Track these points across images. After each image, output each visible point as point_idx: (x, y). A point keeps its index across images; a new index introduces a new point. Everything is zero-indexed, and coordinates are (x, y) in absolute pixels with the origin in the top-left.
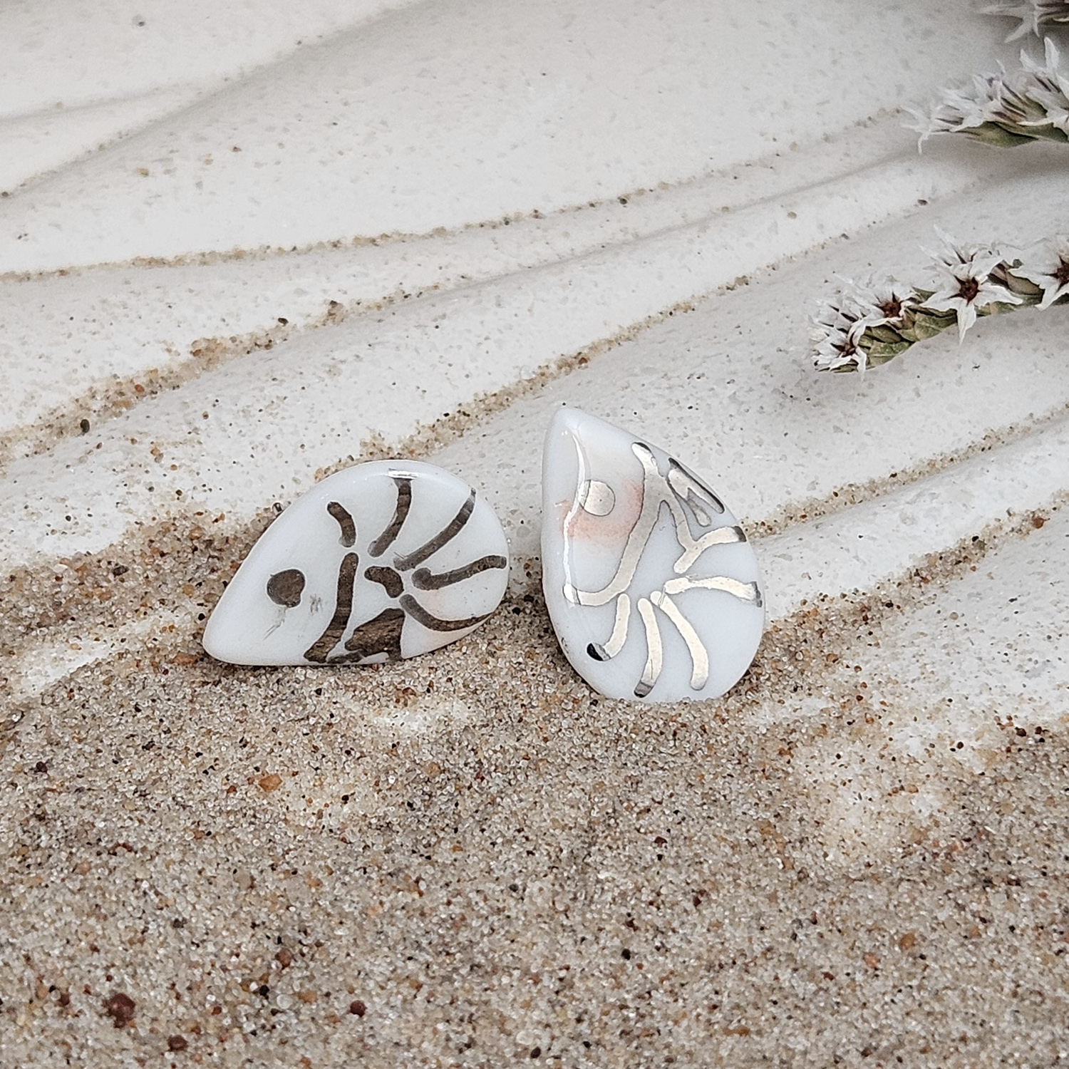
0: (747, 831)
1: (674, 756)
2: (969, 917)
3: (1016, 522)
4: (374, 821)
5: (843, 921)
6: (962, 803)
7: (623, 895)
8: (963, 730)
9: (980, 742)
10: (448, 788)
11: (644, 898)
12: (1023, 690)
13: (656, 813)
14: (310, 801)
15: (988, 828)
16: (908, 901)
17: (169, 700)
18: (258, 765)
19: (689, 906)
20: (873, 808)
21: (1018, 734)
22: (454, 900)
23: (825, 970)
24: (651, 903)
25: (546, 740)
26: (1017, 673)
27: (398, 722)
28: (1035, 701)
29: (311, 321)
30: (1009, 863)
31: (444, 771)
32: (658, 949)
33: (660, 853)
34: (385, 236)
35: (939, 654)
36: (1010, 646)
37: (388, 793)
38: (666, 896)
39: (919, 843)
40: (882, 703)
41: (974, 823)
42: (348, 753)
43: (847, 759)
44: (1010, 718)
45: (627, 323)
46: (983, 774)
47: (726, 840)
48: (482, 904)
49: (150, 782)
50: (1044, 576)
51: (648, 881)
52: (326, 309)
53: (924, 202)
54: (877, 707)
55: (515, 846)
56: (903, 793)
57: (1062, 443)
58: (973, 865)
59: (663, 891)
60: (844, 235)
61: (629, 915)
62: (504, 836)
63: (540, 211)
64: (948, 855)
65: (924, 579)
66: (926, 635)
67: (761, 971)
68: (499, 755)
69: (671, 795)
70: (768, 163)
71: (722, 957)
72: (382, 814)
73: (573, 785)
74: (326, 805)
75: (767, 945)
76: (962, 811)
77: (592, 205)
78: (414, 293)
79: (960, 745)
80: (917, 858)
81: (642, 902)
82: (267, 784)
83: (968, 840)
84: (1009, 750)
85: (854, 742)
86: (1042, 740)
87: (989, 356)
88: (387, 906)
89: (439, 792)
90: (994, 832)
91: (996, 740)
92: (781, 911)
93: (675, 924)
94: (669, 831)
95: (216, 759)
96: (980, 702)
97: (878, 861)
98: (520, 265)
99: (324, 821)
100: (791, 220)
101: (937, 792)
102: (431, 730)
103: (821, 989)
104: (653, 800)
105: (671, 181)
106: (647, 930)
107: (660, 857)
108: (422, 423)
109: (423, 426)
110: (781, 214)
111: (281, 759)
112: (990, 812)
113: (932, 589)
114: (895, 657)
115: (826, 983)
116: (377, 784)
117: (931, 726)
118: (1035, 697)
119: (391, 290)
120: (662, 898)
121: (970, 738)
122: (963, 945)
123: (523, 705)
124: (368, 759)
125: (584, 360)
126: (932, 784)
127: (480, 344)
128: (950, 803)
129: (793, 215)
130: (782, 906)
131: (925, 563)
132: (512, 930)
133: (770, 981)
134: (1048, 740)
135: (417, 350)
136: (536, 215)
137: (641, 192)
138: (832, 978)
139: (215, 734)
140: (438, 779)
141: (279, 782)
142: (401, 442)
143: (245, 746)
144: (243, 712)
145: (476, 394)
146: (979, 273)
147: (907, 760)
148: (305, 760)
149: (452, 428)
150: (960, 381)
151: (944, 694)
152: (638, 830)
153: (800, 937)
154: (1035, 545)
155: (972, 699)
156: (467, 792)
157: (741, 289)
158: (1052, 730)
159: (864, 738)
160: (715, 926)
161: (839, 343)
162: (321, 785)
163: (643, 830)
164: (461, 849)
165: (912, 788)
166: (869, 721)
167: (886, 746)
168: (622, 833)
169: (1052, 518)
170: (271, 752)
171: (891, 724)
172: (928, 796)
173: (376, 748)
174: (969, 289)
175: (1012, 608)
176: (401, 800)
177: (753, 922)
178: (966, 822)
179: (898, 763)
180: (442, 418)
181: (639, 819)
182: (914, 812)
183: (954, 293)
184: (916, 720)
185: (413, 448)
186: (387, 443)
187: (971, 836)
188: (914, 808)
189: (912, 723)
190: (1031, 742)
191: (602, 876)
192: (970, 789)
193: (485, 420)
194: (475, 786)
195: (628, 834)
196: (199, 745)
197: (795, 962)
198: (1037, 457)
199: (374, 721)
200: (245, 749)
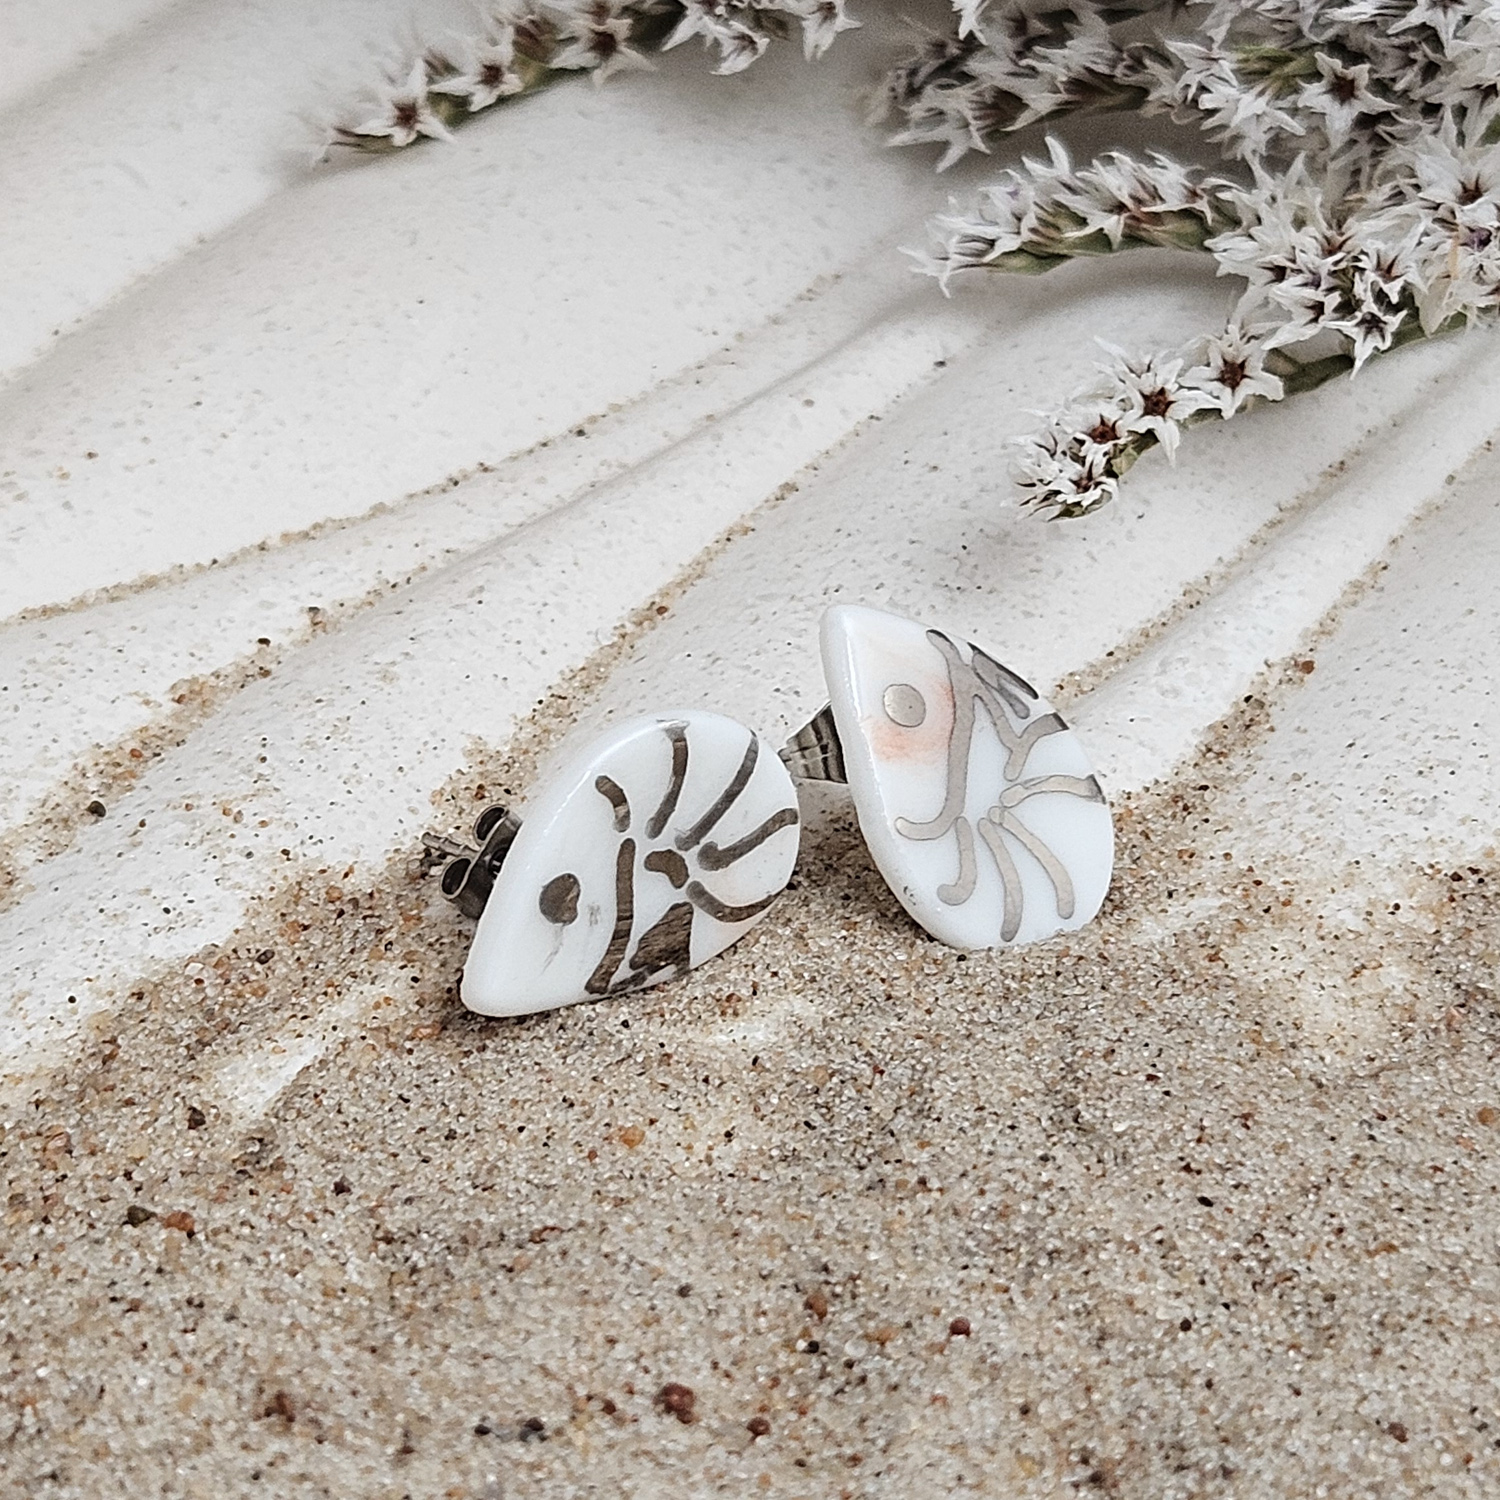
0: (1241, 1045)
1: (1085, 995)
3: (1277, 673)
4: (775, 1153)
5: (1407, 1112)
6: (1433, 969)
7: (1165, 1139)
8: (1389, 891)
9: (1415, 899)
10: (846, 1092)
11: (1189, 1137)
12: (1426, 834)
13: (1123, 1050)
14: (689, 1147)
15: (1482, 985)
16: (1458, 1076)
17: (436, 1081)
18: (607, 1121)
19: (1240, 1133)
20: (1344, 996)
21: (1454, 880)
22: (986, 1187)
23: (1431, 1164)
24: (1199, 1140)
25: (929, 1012)
26: (1410, 817)
27: (738, 1037)
28: (1446, 842)
29: (296, 636)
31: (832, 1076)
32: (1236, 1187)
33: (1165, 1089)
34: (316, 526)
35: (1311, 819)
36: (1384, 791)
37: (775, 1117)
38: (1212, 1127)
39: (1412, 1020)
40: (1285, 883)
41: (1458, 986)
42: (706, 1080)
43: (1285, 950)
44: (1432, 866)
45: (686, 560)
46: (1438, 932)
47: (1224, 1060)
48: (1023, 1183)
49: (483, 1172)
50: (1367, 714)
51: (1183, 1116)
52: (306, 619)
53: (942, 364)
54: (1280, 888)
55: (989, 1125)
56: (1365, 972)
57: (1283, 577)
58: (1484, 1030)
59: (1205, 1123)
60: (872, 417)
61: (1182, 1159)
62: (967, 1119)
63: (487, 464)
64: (1449, 1025)
65: (1220, 754)
66: (1278, 804)
67: (1362, 1181)
68: (889, 1040)
69: (1126, 1031)
70: (725, 357)
71: (1313, 1178)
72: (778, 1144)
73: (1004, 1048)
74: (710, 1148)
75: (1350, 1154)
76: (1438, 976)
77: (545, 445)
78: (401, 580)
79: (1397, 907)
80: (1419, 1037)
81: (1190, 1141)
82: (630, 1140)
83: (1463, 1006)
84: (1452, 900)
85: (1281, 930)
86: (1481, 881)
87: (1147, 502)
88: (909, 1214)
89: (837, 1101)
90: (1492, 988)
91: (1434, 893)
92: (1338, 1116)
93: (1238, 1157)
94: (1154, 1066)
95: (548, 1129)
96: (1391, 855)
97: (1378, 1050)
98: (507, 525)
99: (718, 1165)
100: (809, 410)
101: (1398, 964)
102: (781, 1036)
103: (1438, 1184)
104: (1107, 1039)
105: (621, 401)
106: (1211, 1172)
107: (1167, 1093)
108: (520, 716)
109: (522, 720)
110: (796, 405)
111: (629, 1108)
112: (1474, 968)
113: (1238, 762)
114: (1262, 834)
115: (1439, 1178)
116: (757, 1109)
117: (1353, 895)
118: (1445, 836)
119: (372, 584)
120: (1207, 1131)
121: (1401, 897)
123: (883, 980)
124: (730, 1084)
125: (662, 610)
126: (1391, 955)
127: (539, 613)
128: (1420, 972)
129: (809, 403)
130: (1337, 1111)
131: (1210, 737)
132: (1076, 1202)
133: (1378, 1190)
134: (1486, 879)
135: (471, 633)
136: (484, 469)
137: (593, 420)
138: (1441, 1170)
139: (525, 1102)
140: (829, 1085)
141: (643, 1134)
142: (506, 743)
143: (572, 1105)
144: (541, 1071)
145: (562, 672)
146: (1166, 381)
147: (1351, 936)
148: (658, 1103)
149: (555, 716)
150: (1130, 535)
151: (1347, 857)
152: (1119, 1074)
153: (1380, 1138)
154: (1323, 689)
155: (1380, 856)
156: (870, 1092)
157: (792, 497)
158: (1484, 867)
159: (1291, 923)
160: (1280, 1148)
161: (1075, 478)
162: (693, 1126)
163: (1124, 1072)
164: (929, 1144)
165: (1374, 964)
166: (1286, 903)
167: (1320, 926)
168: (1102, 1081)
169: (1318, 659)
170: (612, 1103)
171: (1309, 902)
172: (1394, 969)
173: (735, 1069)
174: (1157, 404)
175: (1357, 754)
176: (794, 1121)
177: (1318, 1135)
178: (1448, 987)
179: (1342, 941)
180: (538, 707)
181: (1110, 1063)
182: (1388, 990)
183: (1141, 412)
184: (1333, 891)
185: (524, 747)
186: (492, 747)
187: (1462, 1001)
188: (1386, 985)
189: (1332, 896)
190: (1472, 885)
191: (1119, 1128)
192: (1437, 949)
193: (589, 699)
194: (877, 1083)
195: (1111, 1081)
196: (514, 1119)
197: (1392, 1163)
198: (1266, 598)
199: (710, 1041)
200: (576, 1108)
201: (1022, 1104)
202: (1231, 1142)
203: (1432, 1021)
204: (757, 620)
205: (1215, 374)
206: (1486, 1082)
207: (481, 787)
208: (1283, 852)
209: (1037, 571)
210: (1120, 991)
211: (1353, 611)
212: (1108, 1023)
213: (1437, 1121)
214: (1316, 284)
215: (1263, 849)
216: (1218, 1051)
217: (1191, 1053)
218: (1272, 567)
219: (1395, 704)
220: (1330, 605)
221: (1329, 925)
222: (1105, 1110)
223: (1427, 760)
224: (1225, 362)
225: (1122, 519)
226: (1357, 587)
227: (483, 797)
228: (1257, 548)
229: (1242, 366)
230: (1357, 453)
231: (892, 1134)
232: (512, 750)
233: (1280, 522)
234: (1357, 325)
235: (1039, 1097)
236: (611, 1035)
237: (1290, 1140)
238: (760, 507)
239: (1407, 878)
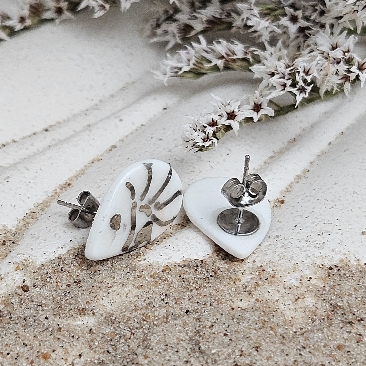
0: (257, 324)
2: (354, 335)
3: (272, 204)
4: (96, 361)
5: (313, 346)
6: (323, 299)
7: (229, 355)
8: (308, 273)
9: (317, 276)
10: (121, 340)
11: (237, 354)
12: (320, 255)
13: (216, 325)
14: (66, 360)
15: (339, 304)
16: (330, 334)
18: (38, 350)
19: (255, 353)
20: (292, 307)
21: (330, 269)
23: (320, 363)
24: (241, 355)
26: (315, 249)
27: (85, 322)
28: (327, 257)
30: (354, 314)
31: (116, 335)
33: (230, 338)
35: (282, 250)
36: (307, 241)
37: (97, 349)
38: (245, 351)
39: (315, 316)
40: (273, 270)
41: (331, 305)
42: (73, 337)
43: (272, 292)
44: (322, 265)
45: (78, 169)
46: (324, 286)
47: (250, 328)
50: (301, 216)
51: (235, 347)
53: (165, 109)
54: (271, 272)
55: (169, 351)
56: (300, 300)
57: (275, 173)
58: (340, 319)
59: (243, 349)
60: (142, 125)
61: (235, 362)
62: (162, 349)
63: (15, 140)
64: (328, 317)
66: (271, 245)
69: (217, 319)
70: (95, 107)
72: (97, 358)
73: (176, 325)
74: (74, 360)
75: (293, 360)
76: (324, 301)
77: (35, 134)
79: (311, 278)
80: (318, 322)
81: (237, 356)
82: (46, 357)
83: (333, 311)
84: (329, 276)
85: (271, 286)
86: (339, 270)
87: (230, 150)
89: (118, 343)
90: (342, 305)
91: (323, 273)
92: (289, 347)
93: (254, 361)
94: (226, 330)
95: (17, 354)
96: (308, 261)
97: (304, 326)
98: (20, 159)
100: (121, 122)
101: (311, 297)
104: (211, 322)
105: (61, 121)
107: (231, 340)
108: (19, 218)
109: (20, 220)
110: (117, 121)
111: (45, 346)
112: (336, 298)
114: (265, 255)
116: (90, 347)
117: (296, 274)
118: (327, 255)
121: (312, 275)
122: (358, 345)
124: (81, 338)
125: (69, 185)
126: (308, 294)
127: (27, 185)
128: (318, 300)
129: (121, 120)
130: (289, 345)
134: (341, 269)
135: (4, 191)
136: (14, 141)
137: (51, 126)
138: (324, 365)
139: (10, 344)
140: (115, 338)
141: (50, 355)
142: (14, 227)
143: (26, 345)
144: (17, 334)
145: (34, 204)
146: (235, 108)
147: (295, 288)
148: (56, 345)
149: (31, 218)
150: (224, 160)
151: (294, 262)
152: (214, 333)
153: (303, 354)
154: (287, 209)
155: (305, 261)
156: (130, 341)
157: (114, 150)
158: (340, 265)
159: (274, 284)
160: (269, 358)
161: (203, 138)
162: (68, 352)
163: (216, 333)
164: (148, 357)
165: (302, 297)
166: (273, 277)
167: (284, 285)
168: (208, 336)
169: (286, 200)
170: (40, 345)
171: (281, 276)
172: (309, 299)
173: (83, 333)
174: (232, 116)
175: (298, 229)
176: (103, 351)
177: (282, 353)
178: (328, 305)
179: (292, 289)
180: (25, 215)
181: (211, 330)
182: (307, 306)
183: (226, 119)
184: (289, 273)
185: (20, 228)
186: (9, 228)
187: (332, 309)
188: (307, 304)
189: (288, 274)
190: (336, 271)
191: (213, 351)
192: (324, 292)
193: (43, 213)
194: (132, 337)
195: (211, 336)
196: (6, 350)
197: (307, 363)
198: (269, 180)
199: (75, 323)
200: (28, 346)
201: (181, 344)
202: (252, 356)
203: (322, 316)
204: (99, 187)
205: (252, 108)
206: (340, 336)
207: (4, 241)
208: (273, 261)
209: (193, 171)
210: (216, 306)
211: (297, 184)
212: (211, 317)
213: (323, 349)
214: (284, 78)
215: (266, 259)
216: (249, 325)
217: (239, 326)
218: (271, 170)
219: (311, 213)
220: (290, 183)
221: (288, 284)
222: (209, 346)
223: (321, 231)
224: (255, 104)
225: (222, 155)
226: (299, 177)
227: (5, 244)
228: (266, 165)
229: (260, 105)
230: (300, 136)
231: (136, 355)
232: (16, 229)
233: (274, 157)
234: (297, 90)
235: (187, 342)
236: (42, 322)
237: (272, 355)
238: (104, 153)
239: (314, 269)
